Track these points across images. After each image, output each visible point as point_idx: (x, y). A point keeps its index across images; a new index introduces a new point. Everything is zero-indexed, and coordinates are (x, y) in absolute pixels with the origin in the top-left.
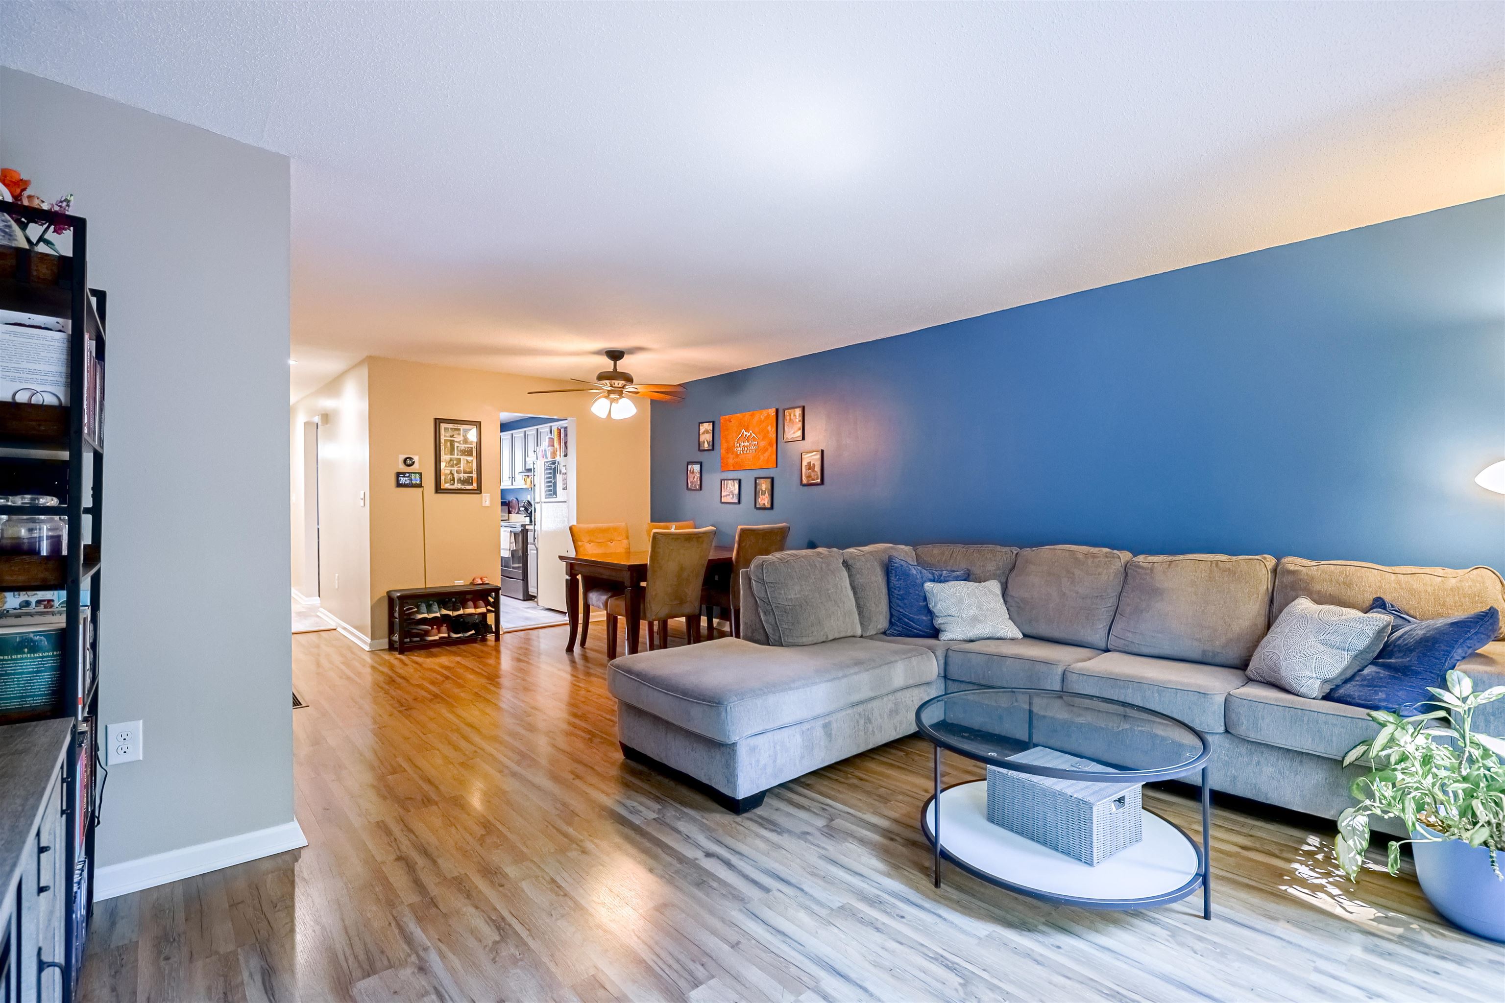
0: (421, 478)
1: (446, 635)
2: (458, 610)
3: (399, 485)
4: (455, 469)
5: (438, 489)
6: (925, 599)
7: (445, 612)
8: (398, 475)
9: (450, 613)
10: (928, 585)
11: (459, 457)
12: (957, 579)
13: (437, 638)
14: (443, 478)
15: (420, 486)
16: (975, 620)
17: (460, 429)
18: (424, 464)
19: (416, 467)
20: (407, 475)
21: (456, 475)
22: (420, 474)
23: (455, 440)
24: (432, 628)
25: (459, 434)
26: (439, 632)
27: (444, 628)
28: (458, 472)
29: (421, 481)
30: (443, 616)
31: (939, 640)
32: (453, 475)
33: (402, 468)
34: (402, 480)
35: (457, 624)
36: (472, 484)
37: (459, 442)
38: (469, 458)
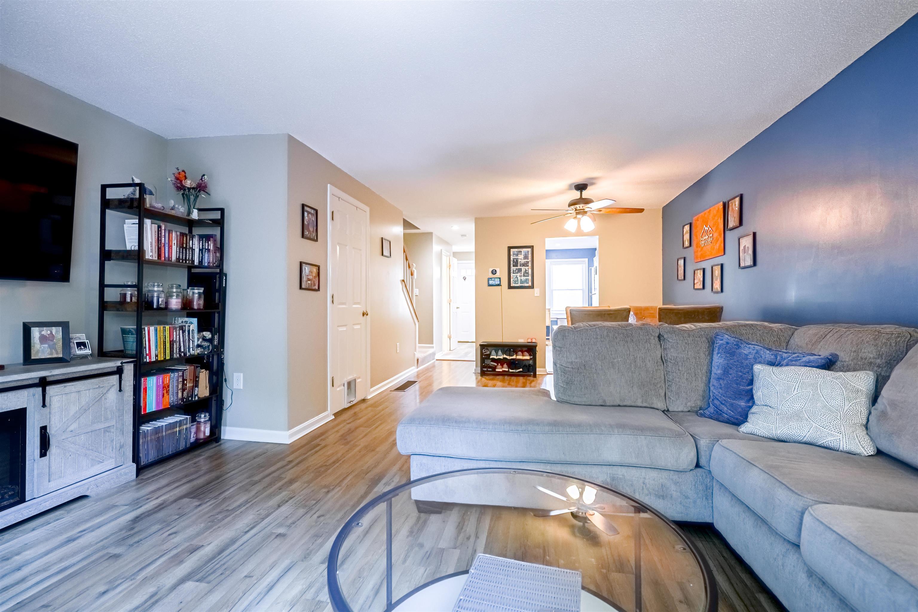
0: (500, 281)
1: (507, 370)
2: (512, 356)
3: (490, 285)
4: (519, 274)
5: (510, 287)
6: (751, 382)
7: (505, 356)
8: (489, 279)
9: (508, 357)
10: (757, 368)
11: (521, 267)
12: (807, 364)
13: (501, 370)
14: (512, 280)
15: (499, 285)
16: (797, 416)
17: (521, 252)
18: (502, 273)
19: (498, 275)
20: (493, 279)
21: (519, 278)
22: (500, 278)
23: (519, 258)
24: (498, 365)
25: (521, 254)
26: (503, 367)
27: (505, 365)
28: (520, 276)
29: (500, 282)
30: (505, 358)
31: (738, 431)
32: (517, 278)
33: (491, 275)
34: (491, 282)
35: (512, 364)
36: (527, 283)
37: (521, 259)
38: (527, 268)
